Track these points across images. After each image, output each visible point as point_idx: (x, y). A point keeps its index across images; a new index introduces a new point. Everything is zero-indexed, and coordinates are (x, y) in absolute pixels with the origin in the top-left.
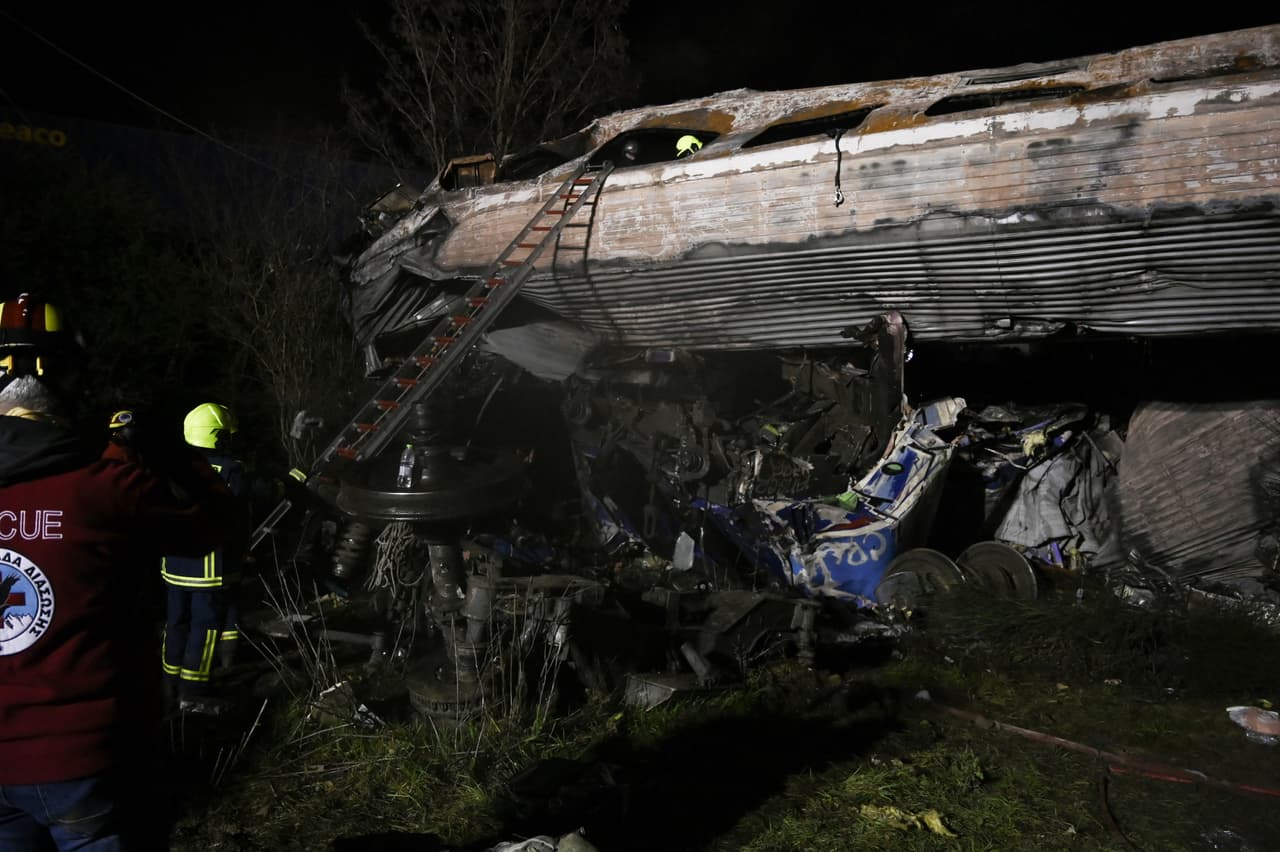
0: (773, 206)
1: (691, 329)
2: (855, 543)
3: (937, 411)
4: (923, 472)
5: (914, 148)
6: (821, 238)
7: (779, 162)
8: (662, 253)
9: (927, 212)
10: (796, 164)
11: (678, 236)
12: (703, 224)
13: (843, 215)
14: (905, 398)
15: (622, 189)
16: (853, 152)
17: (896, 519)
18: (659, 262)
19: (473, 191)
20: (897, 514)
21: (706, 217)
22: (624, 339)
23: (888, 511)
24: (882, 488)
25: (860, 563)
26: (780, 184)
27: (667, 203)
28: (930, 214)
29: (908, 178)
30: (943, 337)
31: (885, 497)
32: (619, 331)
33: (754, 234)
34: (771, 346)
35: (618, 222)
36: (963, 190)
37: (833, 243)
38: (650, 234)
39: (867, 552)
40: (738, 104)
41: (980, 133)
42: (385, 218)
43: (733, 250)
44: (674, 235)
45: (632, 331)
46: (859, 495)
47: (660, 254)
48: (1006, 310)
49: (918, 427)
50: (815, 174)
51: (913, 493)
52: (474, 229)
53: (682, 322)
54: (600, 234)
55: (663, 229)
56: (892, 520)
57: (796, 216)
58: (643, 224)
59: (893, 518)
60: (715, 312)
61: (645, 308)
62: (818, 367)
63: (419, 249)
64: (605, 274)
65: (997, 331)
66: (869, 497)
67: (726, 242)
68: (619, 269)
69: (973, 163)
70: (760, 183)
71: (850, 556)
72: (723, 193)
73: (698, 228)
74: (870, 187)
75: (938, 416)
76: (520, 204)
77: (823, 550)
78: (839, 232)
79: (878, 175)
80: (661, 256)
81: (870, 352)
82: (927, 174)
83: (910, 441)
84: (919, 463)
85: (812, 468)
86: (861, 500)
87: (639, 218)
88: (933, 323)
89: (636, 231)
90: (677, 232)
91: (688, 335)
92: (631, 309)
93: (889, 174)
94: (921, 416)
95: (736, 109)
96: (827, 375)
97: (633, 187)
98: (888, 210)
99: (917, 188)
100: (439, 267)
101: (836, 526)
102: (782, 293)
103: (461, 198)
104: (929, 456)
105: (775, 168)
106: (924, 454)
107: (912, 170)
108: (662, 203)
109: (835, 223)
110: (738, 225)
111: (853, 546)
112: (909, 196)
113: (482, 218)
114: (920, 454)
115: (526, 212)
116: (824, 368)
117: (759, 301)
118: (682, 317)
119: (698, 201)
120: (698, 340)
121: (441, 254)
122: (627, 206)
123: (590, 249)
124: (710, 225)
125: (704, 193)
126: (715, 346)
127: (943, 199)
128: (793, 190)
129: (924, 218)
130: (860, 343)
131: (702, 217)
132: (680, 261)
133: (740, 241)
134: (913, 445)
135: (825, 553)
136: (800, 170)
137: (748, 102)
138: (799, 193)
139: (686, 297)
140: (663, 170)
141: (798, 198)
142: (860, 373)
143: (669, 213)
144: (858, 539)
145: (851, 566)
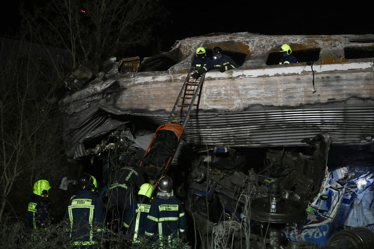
0: (284, 91)
1: (234, 138)
2: (318, 229)
3: (337, 173)
4: (337, 198)
5: (343, 72)
6: (305, 105)
7: (286, 73)
8: (234, 107)
9: (349, 97)
10: (294, 74)
11: (241, 101)
12: (253, 97)
13: (315, 96)
14: (327, 168)
15: (214, 79)
16: (318, 71)
17: (332, 218)
18: (232, 111)
19: (134, 74)
20: (332, 216)
21: (255, 93)
22: (202, 141)
23: (327, 215)
24: (322, 205)
25: (319, 237)
26: (288, 82)
27: (237, 87)
28: (350, 98)
29: (341, 83)
30: (343, 143)
31: (324, 209)
32: (200, 138)
33: (277, 102)
34: (268, 145)
35: (213, 93)
36: (363, 89)
37: (310, 107)
38: (228, 99)
39: (322, 233)
40: (247, 40)
41: (369, 68)
42: (78, 82)
43: (267, 108)
44: (240, 100)
45: (207, 139)
46: (314, 209)
47: (233, 108)
48: (371, 134)
49: (331, 179)
50: (302, 79)
51: (335, 207)
52: (136, 92)
53: (231, 135)
54: (204, 98)
55: (235, 98)
56: (331, 219)
57: (295, 95)
58: (225, 95)
59: (330, 218)
60: (248, 131)
61: (217, 129)
62: (287, 154)
63: (105, 99)
64: (206, 115)
65: (365, 141)
66: (318, 209)
67: (264, 104)
68: (213, 113)
69: (367, 79)
70: (279, 81)
71: (315, 235)
72: (262, 84)
73: (251, 98)
74: (326, 86)
75: (337, 175)
76: (161, 82)
77: (305, 232)
78: (313, 103)
79: (329, 81)
80: (233, 109)
81: (314, 149)
82: (348, 82)
83: (329, 186)
84: (335, 195)
85: (300, 198)
86: (316, 211)
87: (223, 92)
88: (340, 138)
89: (222, 98)
90: (241, 99)
91: (232, 140)
92: (211, 129)
93: (334, 81)
94: (331, 175)
95: (247, 42)
96: (291, 158)
97: (219, 79)
98: (333, 95)
99: (345, 87)
100: (119, 109)
101: (313, 222)
102: (281, 125)
103: (128, 77)
104: (338, 192)
105: (285, 75)
106: (335, 191)
107: (343, 80)
108: (234, 87)
109: (311, 99)
110: (269, 98)
111: (317, 230)
112: (342, 90)
113: (141, 87)
114: (334, 191)
115: (166, 86)
116: (289, 155)
117: (269, 127)
118: (233, 133)
119: (251, 87)
120: (236, 143)
121: (118, 102)
122: (217, 87)
123: (200, 104)
124: (256, 97)
125: (253, 84)
126: (243, 145)
127: (355, 92)
128: (293, 85)
129: (348, 99)
130: (309, 145)
131: (253, 93)
132: (242, 111)
133: (270, 104)
134: (331, 187)
135: (305, 233)
136: (296, 77)
137: (252, 39)
138: (296, 86)
139: (238, 125)
140: (233, 72)
141: (295, 88)
142: (308, 158)
143: (238, 91)
144: (319, 227)
145: (316, 239)
